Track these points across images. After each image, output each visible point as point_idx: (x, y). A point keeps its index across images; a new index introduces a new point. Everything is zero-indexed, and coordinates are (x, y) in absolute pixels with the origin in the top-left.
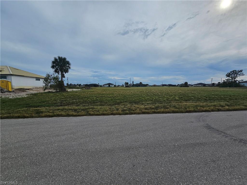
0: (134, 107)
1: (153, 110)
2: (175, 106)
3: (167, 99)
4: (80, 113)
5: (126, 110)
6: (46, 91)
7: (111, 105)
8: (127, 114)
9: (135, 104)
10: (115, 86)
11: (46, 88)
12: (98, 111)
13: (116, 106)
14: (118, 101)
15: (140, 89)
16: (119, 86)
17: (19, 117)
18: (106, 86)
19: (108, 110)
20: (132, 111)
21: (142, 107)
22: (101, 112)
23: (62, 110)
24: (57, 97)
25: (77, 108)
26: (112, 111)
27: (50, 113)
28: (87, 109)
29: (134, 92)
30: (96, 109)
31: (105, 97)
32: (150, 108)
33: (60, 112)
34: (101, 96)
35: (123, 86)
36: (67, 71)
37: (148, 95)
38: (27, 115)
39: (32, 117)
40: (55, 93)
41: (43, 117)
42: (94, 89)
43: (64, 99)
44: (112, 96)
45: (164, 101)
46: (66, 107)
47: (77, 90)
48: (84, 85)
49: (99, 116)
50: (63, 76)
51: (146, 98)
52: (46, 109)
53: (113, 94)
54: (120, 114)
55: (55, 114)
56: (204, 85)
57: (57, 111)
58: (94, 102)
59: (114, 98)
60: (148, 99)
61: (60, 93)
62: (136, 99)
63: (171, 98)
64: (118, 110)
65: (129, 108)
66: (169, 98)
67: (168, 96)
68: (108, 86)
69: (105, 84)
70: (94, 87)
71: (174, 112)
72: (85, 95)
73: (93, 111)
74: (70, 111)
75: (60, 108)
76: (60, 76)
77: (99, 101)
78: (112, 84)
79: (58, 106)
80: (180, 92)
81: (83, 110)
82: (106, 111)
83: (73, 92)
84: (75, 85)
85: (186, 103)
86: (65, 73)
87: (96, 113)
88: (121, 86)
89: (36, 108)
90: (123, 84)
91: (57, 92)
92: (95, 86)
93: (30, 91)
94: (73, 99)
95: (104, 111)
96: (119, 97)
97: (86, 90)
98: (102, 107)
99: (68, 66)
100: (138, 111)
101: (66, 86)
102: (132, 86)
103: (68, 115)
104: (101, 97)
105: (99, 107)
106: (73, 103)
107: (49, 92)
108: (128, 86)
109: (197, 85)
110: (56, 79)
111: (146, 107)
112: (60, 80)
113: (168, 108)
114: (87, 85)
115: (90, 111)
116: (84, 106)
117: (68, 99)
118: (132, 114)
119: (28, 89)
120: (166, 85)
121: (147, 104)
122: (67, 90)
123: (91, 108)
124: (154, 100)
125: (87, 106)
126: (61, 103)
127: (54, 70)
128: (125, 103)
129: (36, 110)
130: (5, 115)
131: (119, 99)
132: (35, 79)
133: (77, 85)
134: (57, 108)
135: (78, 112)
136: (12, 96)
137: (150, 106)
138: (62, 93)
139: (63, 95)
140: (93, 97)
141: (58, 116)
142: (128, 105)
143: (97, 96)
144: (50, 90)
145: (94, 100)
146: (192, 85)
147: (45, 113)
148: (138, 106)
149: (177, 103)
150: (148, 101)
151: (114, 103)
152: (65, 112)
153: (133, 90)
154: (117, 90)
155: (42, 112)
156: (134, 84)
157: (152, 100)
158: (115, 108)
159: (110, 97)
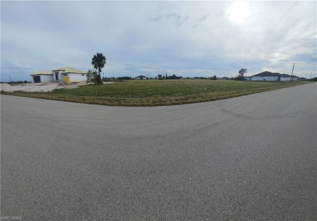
0: (166, 98)
1: (183, 101)
2: (202, 96)
3: (197, 90)
4: (113, 103)
5: (157, 102)
6: (88, 84)
7: (142, 97)
8: (157, 105)
9: (167, 96)
10: (147, 78)
11: (88, 82)
12: (129, 102)
13: (147, 98)
14: (149, 93)
15: (173, 81)
16: (151, 78)
17: (74, 102)
18: (138, 79)
19: (138, 102)
20: (163, 103)
21: (173, 98)
22: (132, 103)
23: (100, 99)
24: (96, 89)
25: (111, 98)
26: (142, 103)
27: (91, 101)
28: (120, 100)
29: (166, 84)
30: (127, 101)
31: (136, 89)
32: (181, 99)
33: (98, 101)
34: (132, 88)
35: (156, 78)
36: (103, 66)
37: (180, 87)
38: (78, 101)
39: (80, 102)
40: (94, 85)
41: (86, 103)
42: (126, 82)
43: (100, 90)
44: (144, 88)
45: (195, 92)
46: (102, 97)
47: (111, 82)
48: (117, 78)
49: (130, 107)
50: (100, 71)
51: (178, 90)
52: (88, 98)
53: (144, 86)
54: (150, 106)
55: (94, 102)
56: (227, 79)
57: (96, 100)
58: (126, 94)
59: (145, 90)
60: (180, 90)
61: (98, 85)
62: (168, 91)
63: (201, 89)
64: (148, 101)
65: (160, 100)
66: (199, 90)
67: (198, 88)
68: (140, 79)
69: (137, 77)
70: (126, 80)
71: (201, 101)
72: (118, 87)
73: (124, 102)
74: (105, 101)
75: (98, 97)
76: (98, 71)
77: (131, 93)
78: (144, 77)
79: (96, 96)
80: (209, 84)
81: (116, 100)
82: (137, 102)
83: (108, 84)
84: (109, 78)
85: (211, 93)
86: (101, 68)
87: (127, 104)
88: (154, 78)
89: (82, 97)
90: (156, 77)
91: (95, 84)
92: (127, 78)
93: (79, 84)
94: (108, 91)
95: (134, 102)
96: (150, 90)
97: (119, 83)
98: (133, 98)
99: (104, 61)
100: (168, 102)
101: (102, 80)
102: (165, 78)
103: (104, 104)
104: (132, 90)
105: (130, 99)
106: (107, 94)
107: (90, 84)
108: (161, 78)
109: (223, 79)
110: (95, 73)
111: (176, 98)
112: (98, 74)
113: (196, 98)
114: (119, 78)
115: (122, 102)
116: (117, 97)
117: (104, 91)
118: (162, 105)
119: (78, 83)
120: (198, 78)
121: (179, 95)
122: (103, 83)
123: (122, 99)
124: (185, 92)
125: (120, 97)
126: (98, 94)
127: (93, 66)
128: (157, 95)
129: (83, 98)
130: (68, 99)
131: (150, 92)
132: (81, 75)
133: (111, 78)
134: (96, 97)
135: (112, 102)
136: (70, 87)
137: (181, 97)
138: (99, 85)
139: (100, 87)
140: (125, 89)
141: (97, 104)
142: (160, 97)
143: (129, 89)
144: (91, 83)
145: (126, 92)
146: (219, 79)
147: (88, 101)
148: (169, 98)
149: (205, 94)
150: (180, 93)
151: (146, 95)
152: (102, 101)
153: (166, 83)
154: (149, 83)
155: (86, 100)
156: (167, 76)
157: (183, 92)
158: (146, 100)
159: (142, 89)
